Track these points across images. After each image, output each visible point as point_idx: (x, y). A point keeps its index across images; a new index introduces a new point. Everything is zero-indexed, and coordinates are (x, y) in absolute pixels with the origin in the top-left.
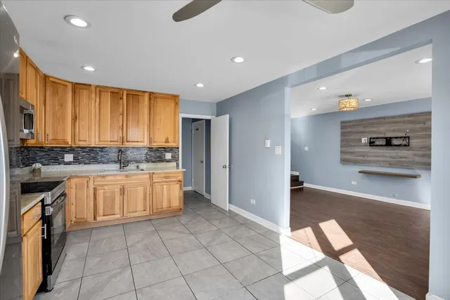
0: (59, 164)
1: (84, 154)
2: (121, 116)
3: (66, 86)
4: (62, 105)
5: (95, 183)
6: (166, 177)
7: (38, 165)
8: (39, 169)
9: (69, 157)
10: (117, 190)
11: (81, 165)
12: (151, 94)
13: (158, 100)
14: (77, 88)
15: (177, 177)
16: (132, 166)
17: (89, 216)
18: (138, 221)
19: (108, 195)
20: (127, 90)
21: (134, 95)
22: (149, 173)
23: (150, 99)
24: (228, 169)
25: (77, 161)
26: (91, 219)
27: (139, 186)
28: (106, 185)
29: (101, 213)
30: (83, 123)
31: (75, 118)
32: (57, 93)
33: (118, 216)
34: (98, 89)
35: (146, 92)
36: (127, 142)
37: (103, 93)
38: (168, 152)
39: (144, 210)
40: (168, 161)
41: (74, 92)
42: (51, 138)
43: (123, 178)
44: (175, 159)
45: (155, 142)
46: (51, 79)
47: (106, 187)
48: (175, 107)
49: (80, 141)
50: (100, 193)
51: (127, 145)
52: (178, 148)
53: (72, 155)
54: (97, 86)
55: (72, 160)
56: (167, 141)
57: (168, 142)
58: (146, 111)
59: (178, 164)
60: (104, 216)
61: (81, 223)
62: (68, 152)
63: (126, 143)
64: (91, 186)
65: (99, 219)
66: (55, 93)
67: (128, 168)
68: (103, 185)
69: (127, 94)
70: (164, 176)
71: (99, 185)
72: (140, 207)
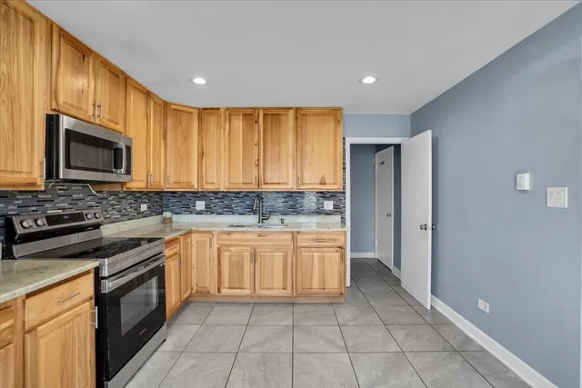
0: (191, 213)
1: (216, 201)
2: (257, 148)
3: (191, 113)
4: (186, 138)
5: (220, 242)
6: (318, 240)
7: (167, 214)
8: (170, 219)
9: (200, 205)
10: (247, 255)
11: (213, 215)
12: (298, 109)
13: (309, 118)
14: (205, 113)
15: (335, 240)
16: (275, 219)
17: (212, 285)
18: (276, 303)
19: (235, 259)
20: (264, 109)
21: (273, 116)
22: (292, 233)
23: (297, 118)
24: (430, 231)
25: (209, 210)
26: (214, 290)
27: (278, 250)
28: (235, 246)
29: (227, 284)
30: (211, 160)
31: (202, 154)
32: (180, 123)
33: (248, 292)
34: (227, 113)
35: (291, 108)
36: (265, 184)
37: (233, 117)
38: (328, 199)
39: (285, 289)
40: (328, 213)
41: (200, 119)
42: (172, 181)
43: (256, 237)
44: (338, 210)
45: (304, 184)
46: (173, 107)
47: (233, 249)
48: (336, 128)
49: (207, 183)
50: (226, 255)
51: (265, 188)
52: (344, 193)
53: (204, 202)
54: (227, 109)
55: (204, 208)
56: (323, 183)
57: (325, 184)
58: (291, 136)
59: (343, 219)
60: (229, 288)
61: (202, 293)
62: (200, 198)
63: (264, 186)
64: (215, 246)
65: (224, 291)
66: (178, 123)
67: (269, 221)
68: (230, 246)
69: (264, 115)
70: (314, 237)
71: (225, 245)
72: (278, 282)
